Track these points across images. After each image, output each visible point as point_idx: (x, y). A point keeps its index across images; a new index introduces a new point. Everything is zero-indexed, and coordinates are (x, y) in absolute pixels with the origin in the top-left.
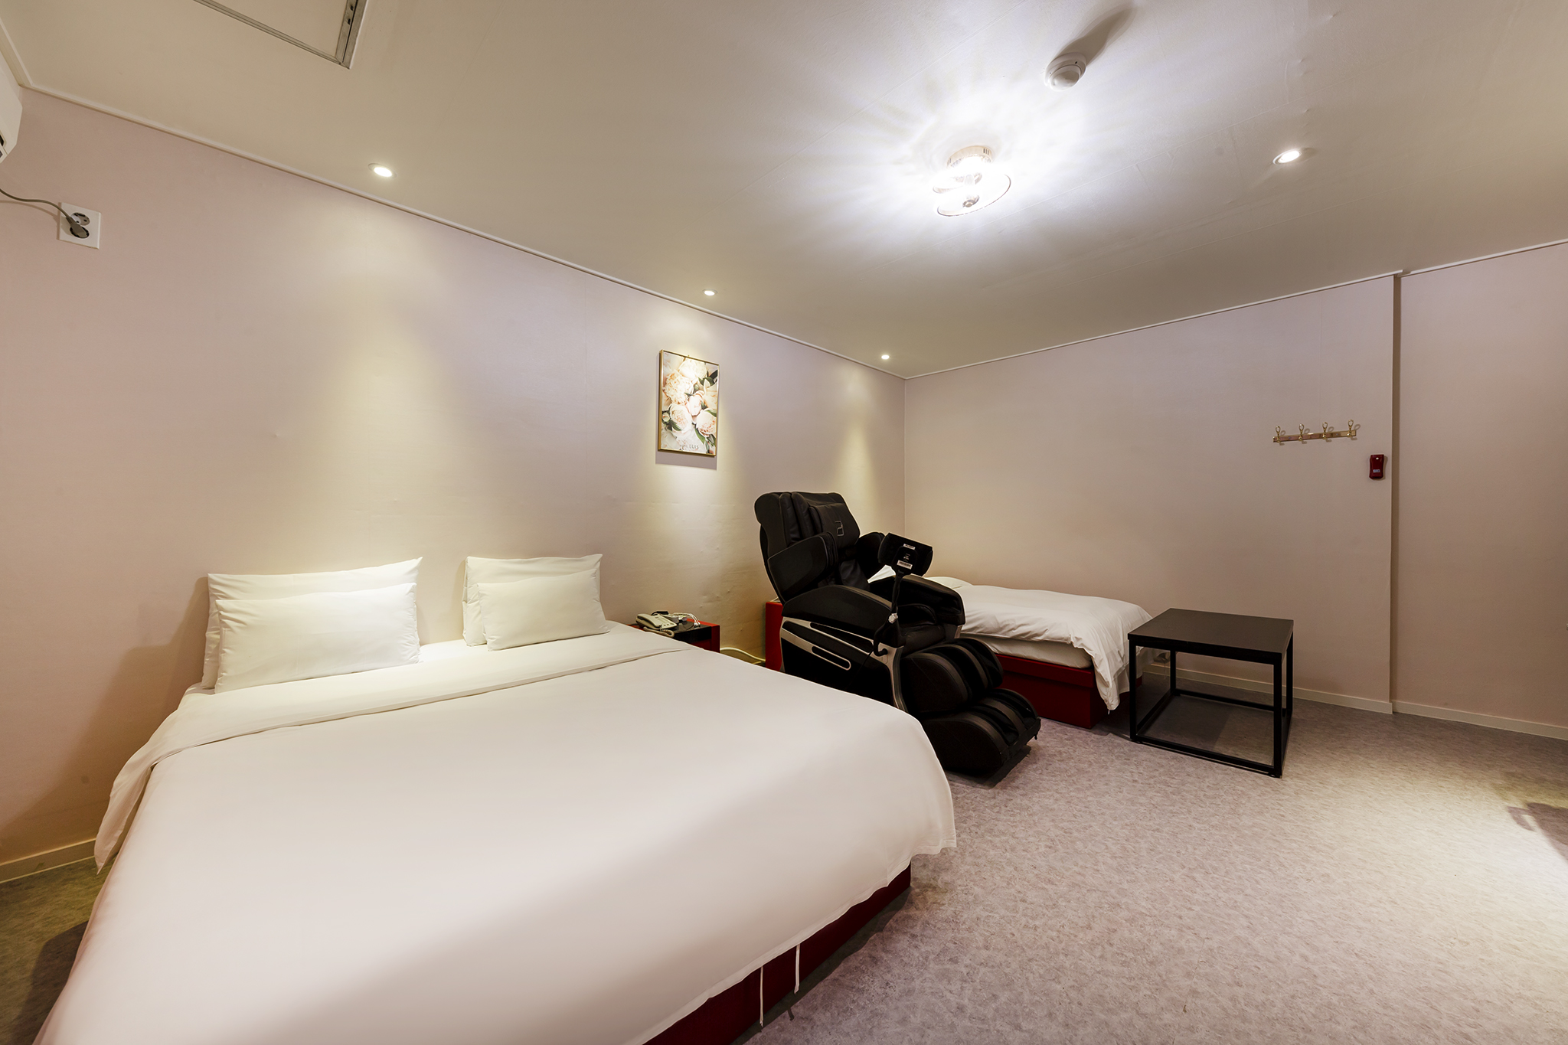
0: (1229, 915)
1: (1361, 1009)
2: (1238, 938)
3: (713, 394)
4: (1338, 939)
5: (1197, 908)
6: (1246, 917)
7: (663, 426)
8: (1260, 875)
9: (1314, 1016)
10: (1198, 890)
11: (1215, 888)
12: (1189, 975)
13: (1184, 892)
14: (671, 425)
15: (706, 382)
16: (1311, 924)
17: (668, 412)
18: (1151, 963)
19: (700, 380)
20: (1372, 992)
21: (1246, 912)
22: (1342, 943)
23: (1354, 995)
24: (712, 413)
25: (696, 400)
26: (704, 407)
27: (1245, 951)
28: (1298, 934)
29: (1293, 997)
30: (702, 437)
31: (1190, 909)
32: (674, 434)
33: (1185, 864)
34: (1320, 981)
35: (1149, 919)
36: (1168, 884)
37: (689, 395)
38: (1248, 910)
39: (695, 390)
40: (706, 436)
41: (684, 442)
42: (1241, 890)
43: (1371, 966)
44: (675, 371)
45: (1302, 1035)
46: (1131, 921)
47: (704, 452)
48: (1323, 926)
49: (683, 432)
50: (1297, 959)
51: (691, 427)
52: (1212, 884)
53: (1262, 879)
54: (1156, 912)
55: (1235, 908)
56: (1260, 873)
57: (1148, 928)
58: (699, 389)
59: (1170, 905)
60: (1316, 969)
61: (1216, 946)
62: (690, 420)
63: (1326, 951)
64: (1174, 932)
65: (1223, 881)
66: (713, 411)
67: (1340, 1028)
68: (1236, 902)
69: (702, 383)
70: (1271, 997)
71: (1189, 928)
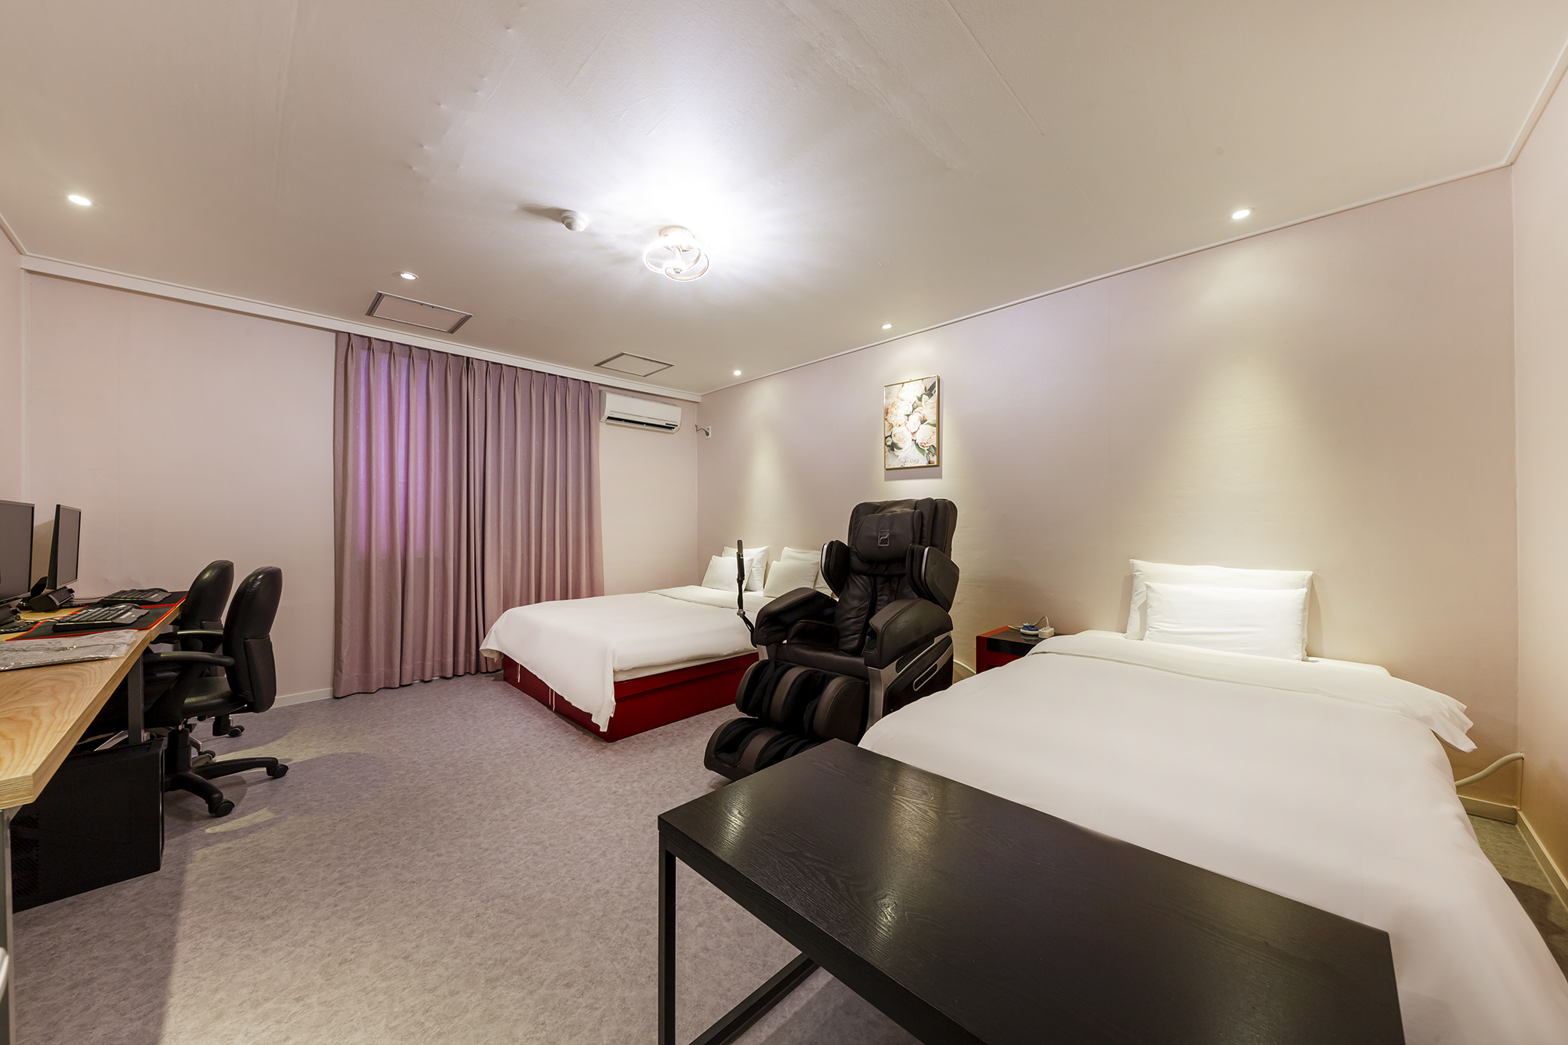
0: (495, 842)
1: (399, 854)
2: (479, 836)
3: (932, 406)
4: (429, 882)
5: (513, 831)
6: (487, 850)
7: (887, 449)
8: (509, 885)
9: (418, 834)
10: (526, 841)
11: (520, 849)
12: (480, 805)
13: (529, 833)
14: (893, 447)
15: (925, 397)
16: (450, 878)
17: (890, 436)
18: (498, 797)
19: (918, 398)
20: (397, 867)
21: (489, 852)
22: (426, 882)
23: (406, 858)
24: (931, 425)
25: (915, 418)
26: (923, 422)
27: (469, 833)
28: (452, 865)
29: (432, 833)
30: (921, 450)
31: (515, 828)
32: (896, 453)
33: (552, 848)
34: (425, 850)
35: (523, 808)
36: (542, 829)
37: (908, 416)
38: (490, 854)
39: (914, 409)
40: (926, 449)
41: (905, 458)
42: (507, 863)
43: (403, 882)
44: (896, 399)
45: (419, 823)
46: (528, 801)
47: (925, 463)
48: (443, 884)
49: (904, 450)
50: (443, 851)
51: (910, 443)
52: (525, 851)
53: (505, 884)
54: (526, 813)
55: (497, 849)
56: (511, 888)
57: (519, 805)
58: (917, 407)
59: (525, 821)
60: (431, 854)
61: (484, 824)
62: (910, 437)
63: (432, 869)
64: (507, 813)
65: (522, 859)
66: (932, 423)
67: (405, 838)
68: (501, 853)
69: (920, 399)
70: (441, 826)
71: (504, 820)
